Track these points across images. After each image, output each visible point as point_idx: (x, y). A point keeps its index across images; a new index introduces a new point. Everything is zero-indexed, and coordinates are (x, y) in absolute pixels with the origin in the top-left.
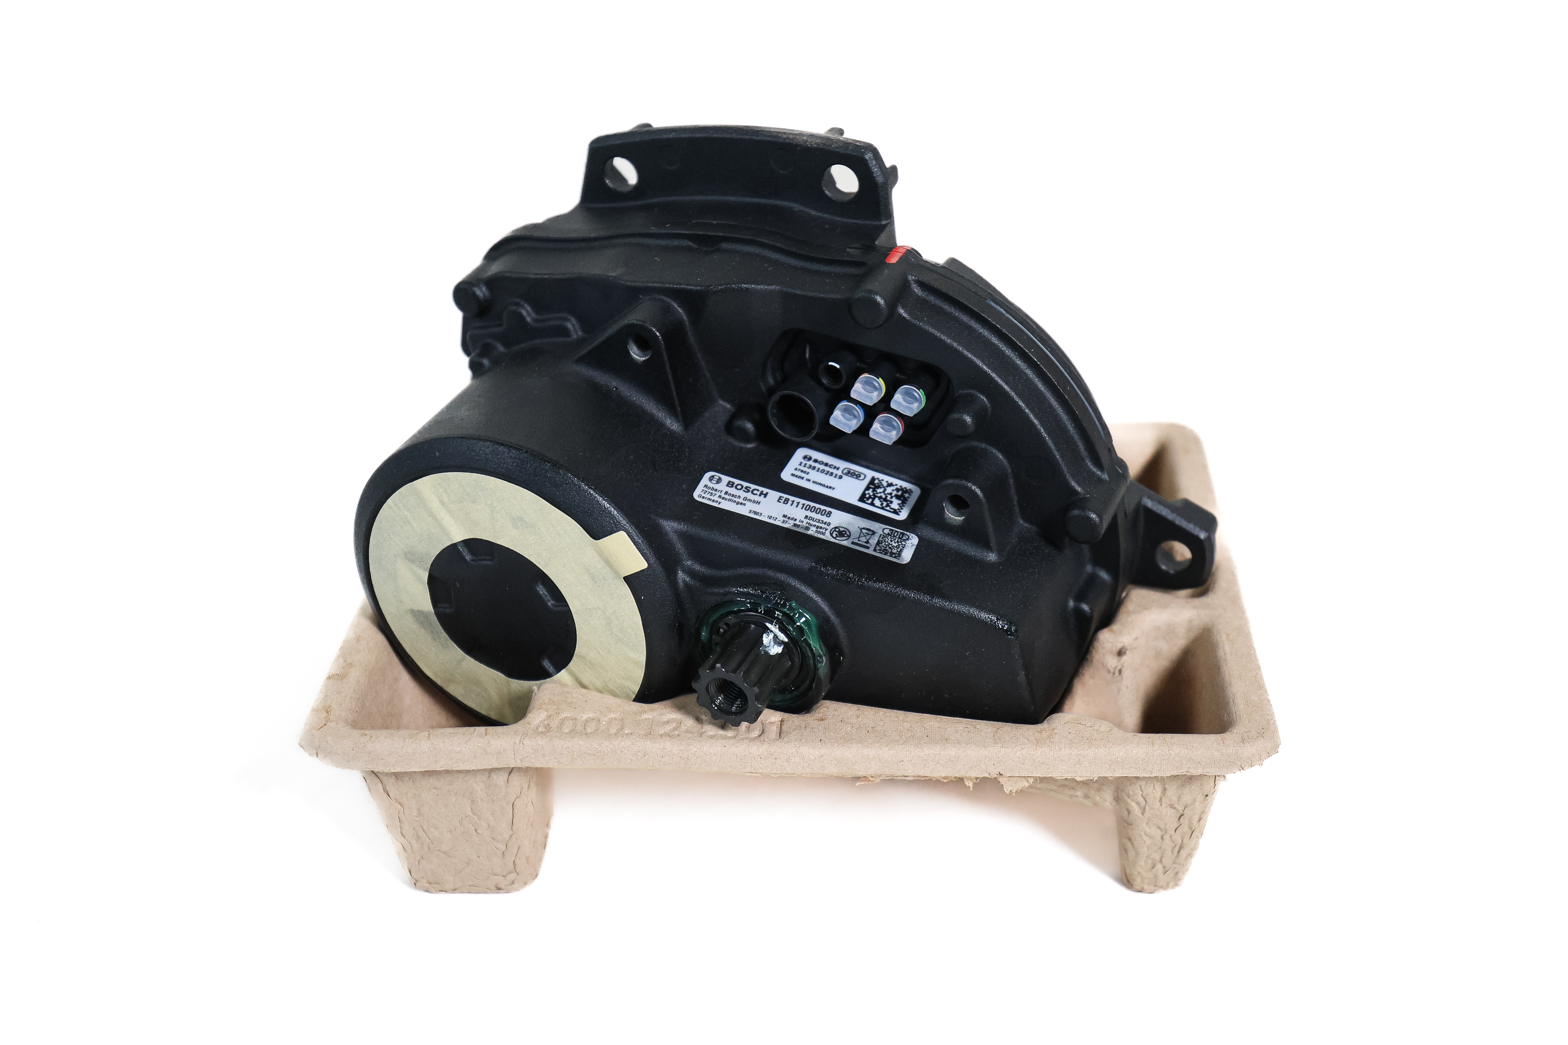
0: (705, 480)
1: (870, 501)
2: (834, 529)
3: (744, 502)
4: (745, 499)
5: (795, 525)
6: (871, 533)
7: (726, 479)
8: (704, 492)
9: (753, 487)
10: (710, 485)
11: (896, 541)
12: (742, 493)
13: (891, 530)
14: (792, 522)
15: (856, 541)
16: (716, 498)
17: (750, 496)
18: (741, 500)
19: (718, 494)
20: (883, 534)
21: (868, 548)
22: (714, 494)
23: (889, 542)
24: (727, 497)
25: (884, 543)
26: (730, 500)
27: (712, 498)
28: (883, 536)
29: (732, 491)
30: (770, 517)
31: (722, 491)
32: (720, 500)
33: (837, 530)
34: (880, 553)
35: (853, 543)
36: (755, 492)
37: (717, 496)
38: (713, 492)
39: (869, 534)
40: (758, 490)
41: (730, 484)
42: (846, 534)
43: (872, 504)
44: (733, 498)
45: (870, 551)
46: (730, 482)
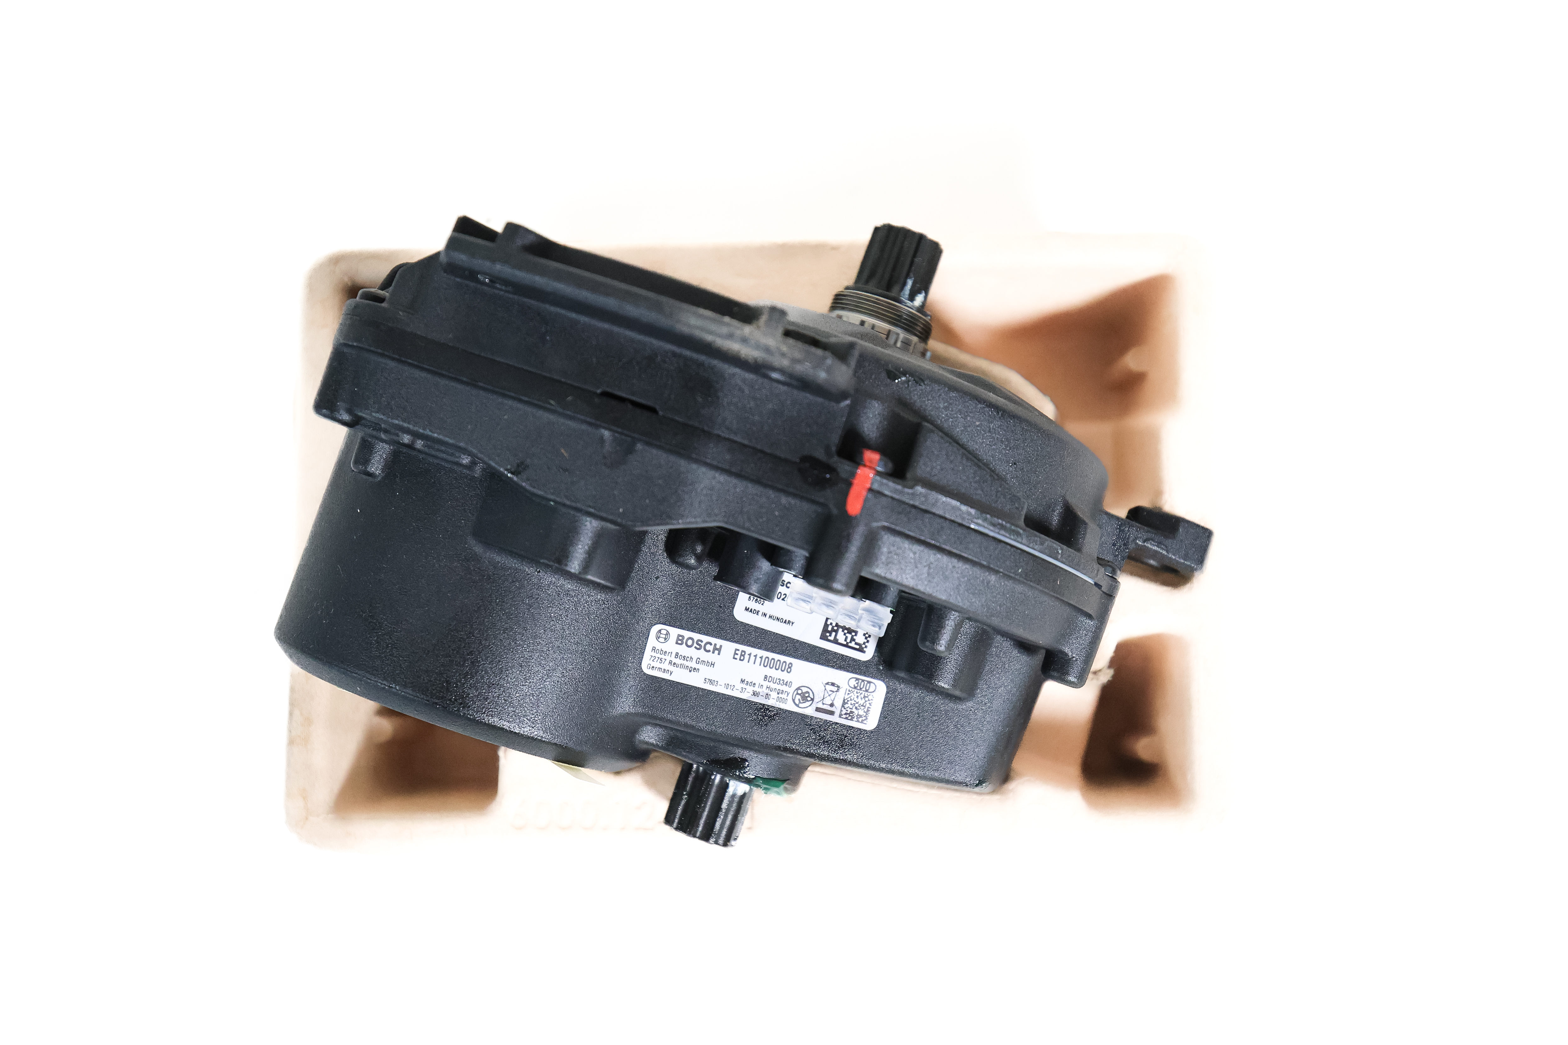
0: (652, 641)
1: (832, 638)
2: (796, 693)
3: (697, 666)
4: (698, 661)
5: (755, 694)
6: (835, 689)
7: (674, 632)
8: (653, 658)
9: (705, 639)
10: (659, 646)
11: (862, 696)
12: (692, 652)
13: (857, 679)
14: (750, 689)
15: (820, 705)
16: (666, 666)
17: (702, 654)
18: (693, 664)
19: (668, 658)
20: (849, 688)
21: (832, 713)
22: (663, 660)
23: (856, 699)
24: (678, 661)
25: (849, 703)
26: (682, 666)
27: (663, 666)
28: (849, 691)
29: (683, 650)
30: (727, 686)
31: (672, 653)
32: (671, 668)
33: (800, 692)
34: (846, 718)
35: (818, 710)
36: (708, 647)
37: (667, 662)
38: (663, 656)
39: (833, 692)
40: (711, 644)
41: (680, 640)
42: (809, 696)
43: (835, 641)
44: (685, 662)
45: (835, 719)
46: (679, 635)
